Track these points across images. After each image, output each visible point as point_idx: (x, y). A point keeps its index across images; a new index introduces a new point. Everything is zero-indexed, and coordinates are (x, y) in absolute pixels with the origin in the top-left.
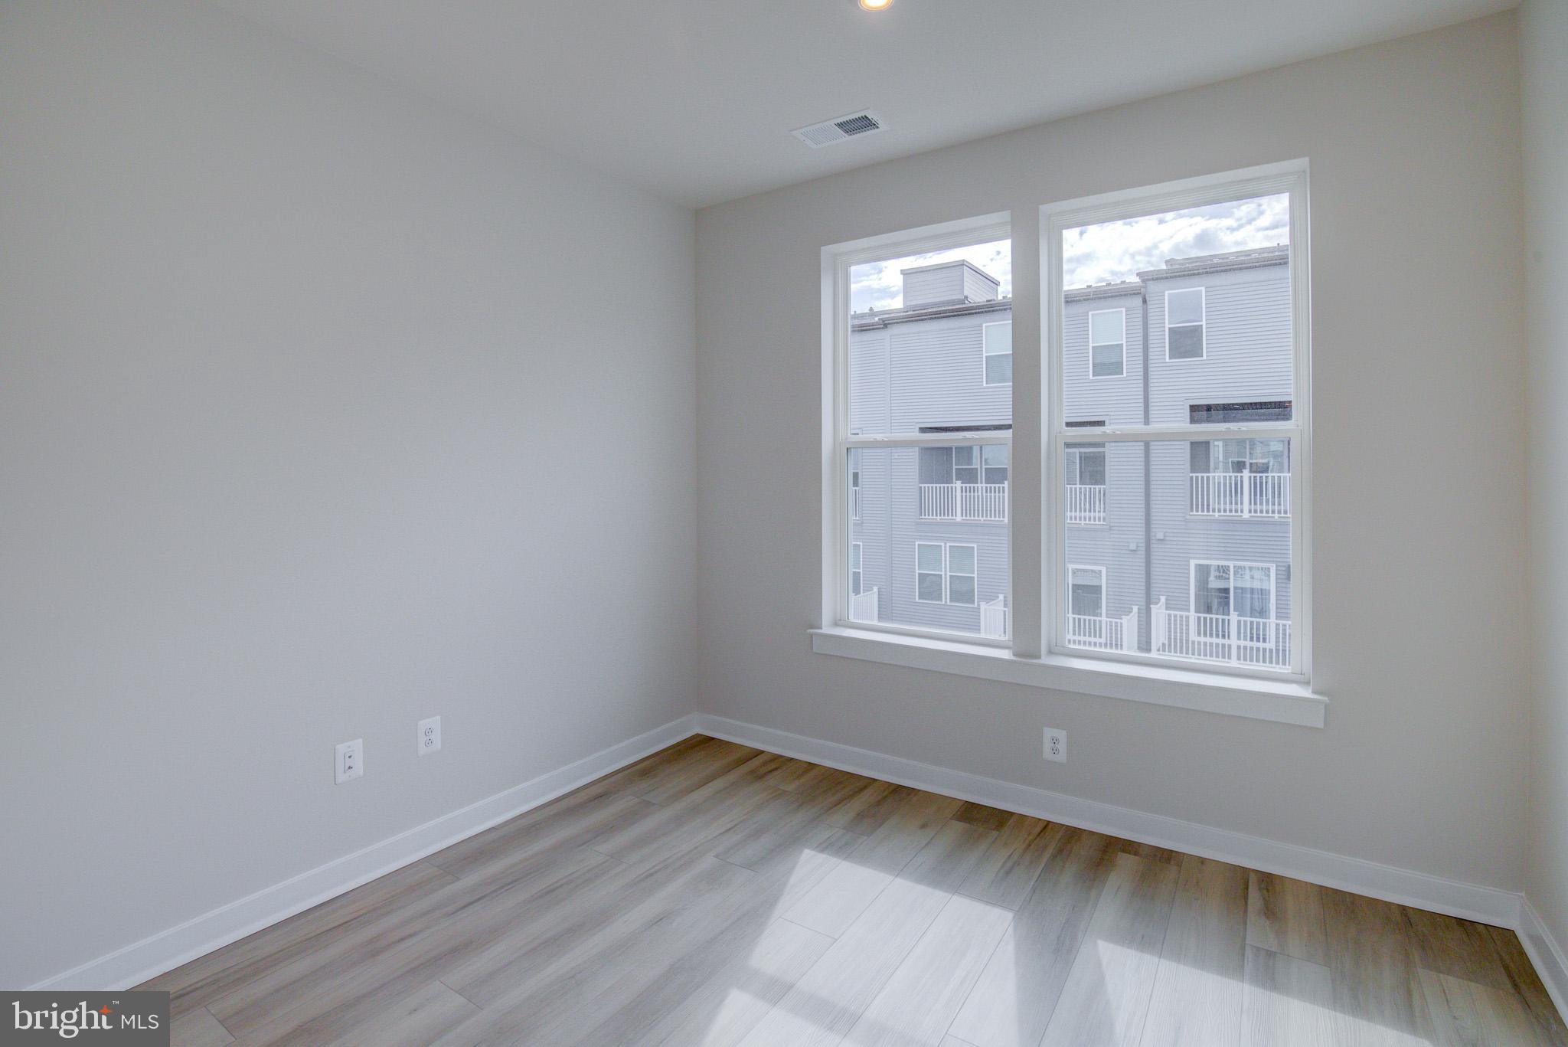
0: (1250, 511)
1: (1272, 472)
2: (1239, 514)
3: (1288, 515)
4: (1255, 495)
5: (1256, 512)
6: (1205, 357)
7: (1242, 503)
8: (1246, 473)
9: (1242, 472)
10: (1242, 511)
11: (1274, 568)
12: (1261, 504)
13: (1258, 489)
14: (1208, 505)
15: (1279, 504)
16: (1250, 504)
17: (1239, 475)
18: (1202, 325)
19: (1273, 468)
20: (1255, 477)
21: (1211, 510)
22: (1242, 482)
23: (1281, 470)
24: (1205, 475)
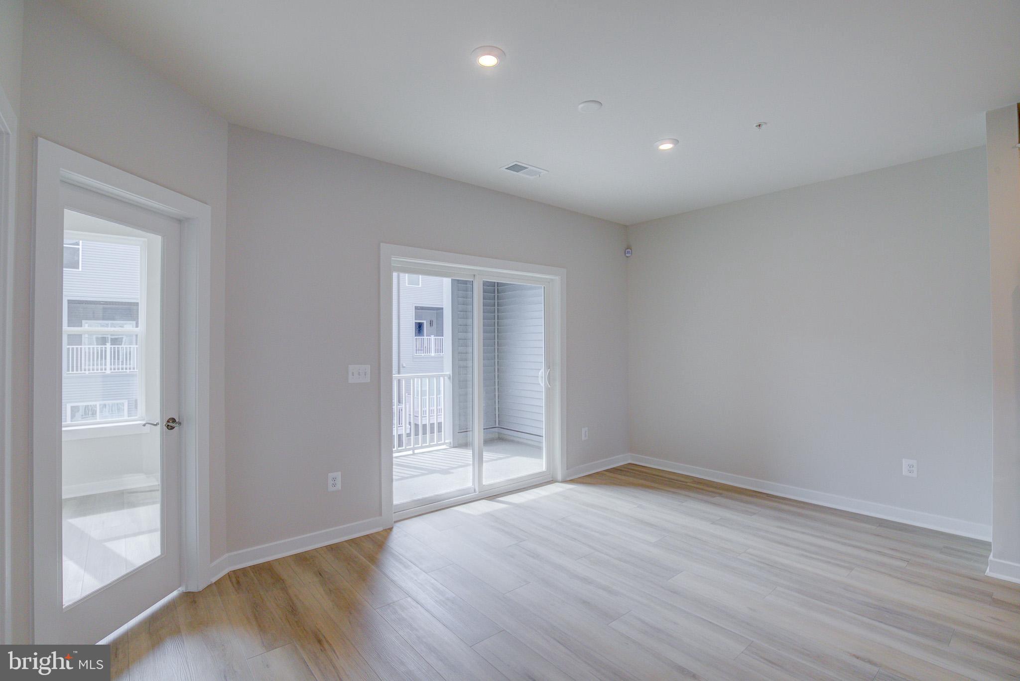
0: (111, 369)
1: (124, 345)
2: (103, 371)
3: (136, 370)
4: (114, 359)
5: (114, 369)
6: (80, 270)
7: (105, 365)
8: (108, 346)
9: (106, 345)
10: (105, 369)
11: (127, 403)
12: (118, 364)
13: (116, 355)
14: (81, 366)
15: (130, 364)
16: (111, 365)
17: (104, 346)
18: (79, 248)
19: (125, 343)
20: (114, 347)
21: (83, 370)
22: (106, 351)
23: (131, 343)
24: (79, 347)
